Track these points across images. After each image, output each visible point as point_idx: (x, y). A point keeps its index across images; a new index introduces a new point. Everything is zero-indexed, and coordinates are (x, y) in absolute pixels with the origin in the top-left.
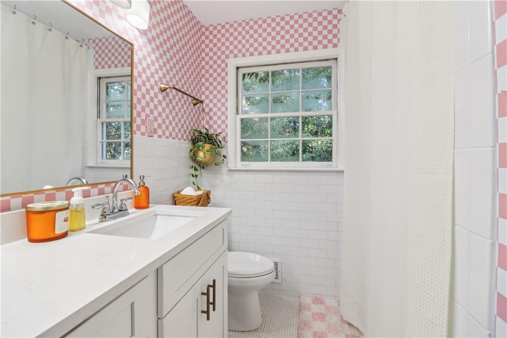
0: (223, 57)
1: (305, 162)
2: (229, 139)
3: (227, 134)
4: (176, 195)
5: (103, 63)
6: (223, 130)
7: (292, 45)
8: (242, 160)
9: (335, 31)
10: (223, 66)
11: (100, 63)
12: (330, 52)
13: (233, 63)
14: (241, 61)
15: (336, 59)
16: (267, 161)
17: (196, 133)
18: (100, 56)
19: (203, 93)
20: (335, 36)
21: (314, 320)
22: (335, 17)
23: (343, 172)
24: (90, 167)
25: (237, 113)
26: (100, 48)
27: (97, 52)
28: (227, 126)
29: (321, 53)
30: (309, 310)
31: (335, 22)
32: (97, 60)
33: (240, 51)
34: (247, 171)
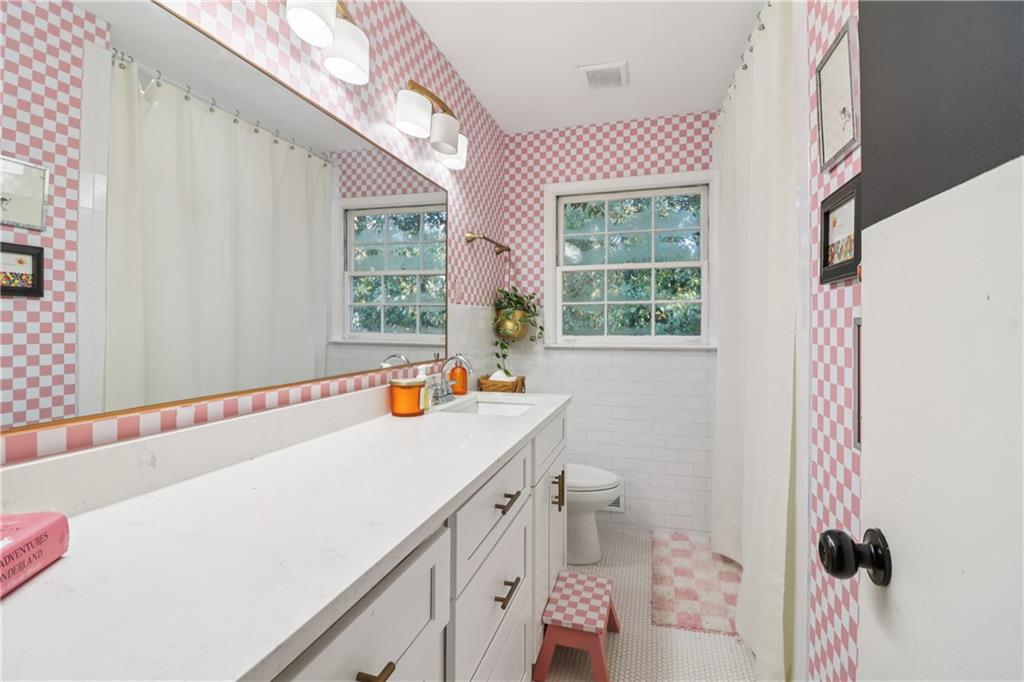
0: (537, 182)
1: (660, 336)
2: (547, 302)
3: (542, 295)
4: (483, 381)
5: (354, 189)
6: (537, 289)
7: (641, 165)
8: (565, 333)
9: (705, 145)
10: (537, 194)
11: (349, 189)
12: (697, 176)
13: (551, 189)
14: (563, 188)
15: (707, 185)
16: (602, 334)
17: (499, 294)
18: (349, 178)
19: (507, 234)
20: (705, 152)
21: (674, 555)
22: (705, 124)
23: (715, 350)
24: (335, 344)
25: (558, 265)
26: (349, 166)
27: (344, 173)
28: (542, 283)
29: (684, 177)
30: (667, 546)
31: (705, 131)
32: (344, 184)
33: (562, 173)
34: (573, 349)
